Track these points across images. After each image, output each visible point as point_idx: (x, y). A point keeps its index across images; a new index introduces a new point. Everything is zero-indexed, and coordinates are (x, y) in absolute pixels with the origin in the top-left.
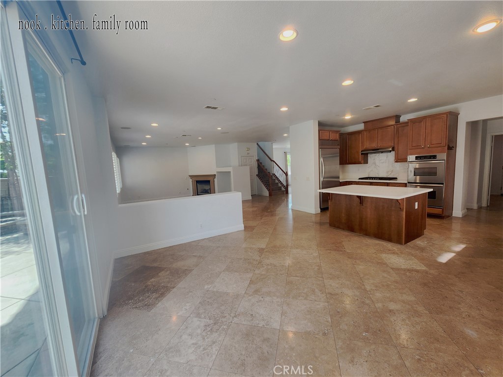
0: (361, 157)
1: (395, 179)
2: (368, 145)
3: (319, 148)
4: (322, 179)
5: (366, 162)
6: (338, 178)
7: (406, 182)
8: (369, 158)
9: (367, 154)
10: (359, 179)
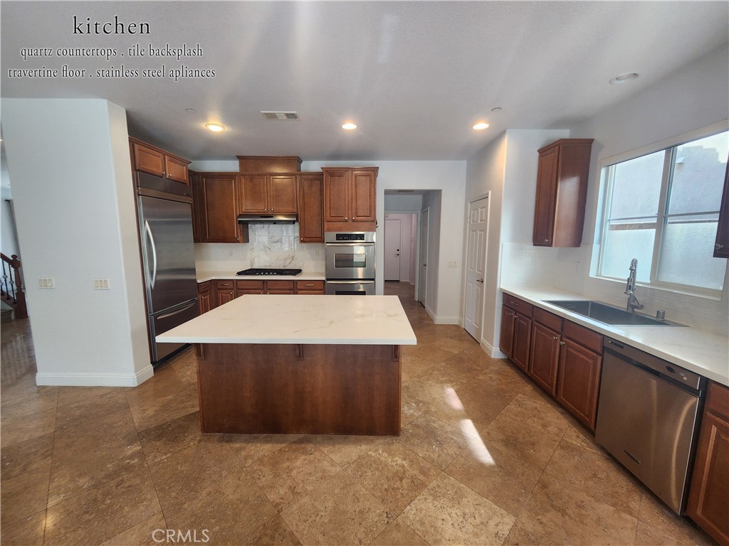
0: (236, 229)
1: (298, 272)
2: (248, 206)
3: (137, 195)
4: (151, 283)
5: (246, 240)
6: (193, 271)
7: (324, 278)
8: (250, 231)
9: (246, 223)
10: (239, 274)
